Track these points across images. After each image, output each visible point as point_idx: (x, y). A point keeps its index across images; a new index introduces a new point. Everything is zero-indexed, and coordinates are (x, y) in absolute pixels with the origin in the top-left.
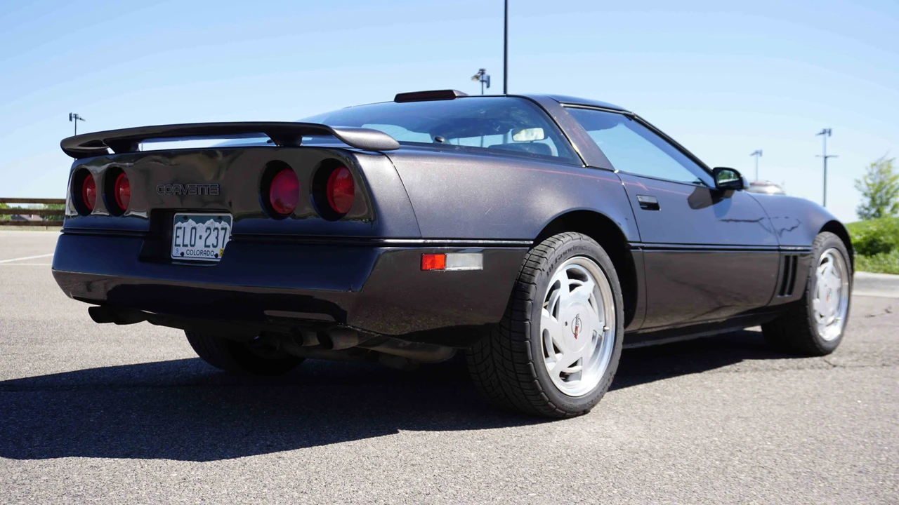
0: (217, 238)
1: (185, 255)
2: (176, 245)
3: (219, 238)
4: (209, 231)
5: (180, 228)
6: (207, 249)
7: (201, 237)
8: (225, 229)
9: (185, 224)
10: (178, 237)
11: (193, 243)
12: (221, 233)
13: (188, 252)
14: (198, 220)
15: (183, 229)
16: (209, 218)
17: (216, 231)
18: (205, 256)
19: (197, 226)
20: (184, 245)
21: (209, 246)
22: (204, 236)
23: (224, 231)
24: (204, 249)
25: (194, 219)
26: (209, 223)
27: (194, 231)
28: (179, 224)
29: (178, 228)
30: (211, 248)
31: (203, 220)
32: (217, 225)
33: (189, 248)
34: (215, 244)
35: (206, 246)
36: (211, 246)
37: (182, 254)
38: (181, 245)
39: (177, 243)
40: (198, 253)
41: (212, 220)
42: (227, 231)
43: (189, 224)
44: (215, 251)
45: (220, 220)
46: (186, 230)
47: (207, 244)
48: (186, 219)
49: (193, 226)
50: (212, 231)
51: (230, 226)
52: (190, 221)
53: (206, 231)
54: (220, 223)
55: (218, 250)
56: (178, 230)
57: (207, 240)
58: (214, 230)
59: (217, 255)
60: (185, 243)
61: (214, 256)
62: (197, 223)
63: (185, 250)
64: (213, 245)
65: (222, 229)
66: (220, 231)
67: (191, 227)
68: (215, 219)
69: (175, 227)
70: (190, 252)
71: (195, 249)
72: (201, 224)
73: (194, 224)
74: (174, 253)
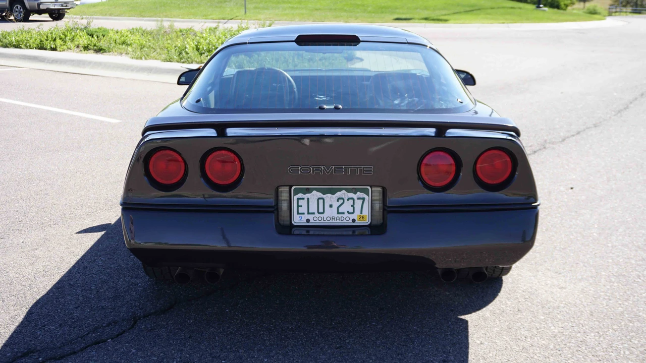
0: (353, 206)
1: (312, 221)
2: (298, 213)
3: (355, 206)
4: (341, 201)
5: (303, 199)
6: (340, 216)
7: (331, 206)
8: (363, 199)
9: (308, 195)
10: (301, 206)
11: (321, 210)
12: (358, 203)
13: (315, 219)
14: (324, 192)
15: (306, 200)
16: (340, 190)
17: (351, 201)
18: (338, 221)
20: (309, 213)
21: (343, 213)
22: (336, 204)
23: (361, 201)
24: (336, 215)
25: (318, 190)
26: (338, 194)
27: (321, 201)
28: (300, 195)
29: (298, 199)
30: (346, 215)
31: (333, 192)
32: (351, 195)
33: (317, 215)
34: (351, 211)
35: (338, 213)
36: (346, 213)
37: (308, 220)
38: (306, 212)
39: (300, 212)
40: (329, 219)
41: (344, 191)
42: (366, 200)
43: (313, 195)
44: (352, 217)
45: (355, 191)
46: (310, 201)
47: (340, 211)
48: (308, 191)
49: (320, 197)
50: (346, 200)
51: (369, 196)
52: (314, 192)
53: (338, 201)
54: (355, 194)
55: (355, 216)
56: (300, 201)
57: (340, 208)
58: (348, 200)
59: (354, 220)
60: (310, 212)
61: (351, 221)
62: (324, 195)
63: (310, 217)
64: (348, 212)
65: (359, 199)
66: (356, 201)
67: (317, 197)
68: (348, 191)
69: (294, 198)
70: (317, 219)
71: (325, 215)
72: (329, 195)
73: (320, 195)
74: (297, 220)
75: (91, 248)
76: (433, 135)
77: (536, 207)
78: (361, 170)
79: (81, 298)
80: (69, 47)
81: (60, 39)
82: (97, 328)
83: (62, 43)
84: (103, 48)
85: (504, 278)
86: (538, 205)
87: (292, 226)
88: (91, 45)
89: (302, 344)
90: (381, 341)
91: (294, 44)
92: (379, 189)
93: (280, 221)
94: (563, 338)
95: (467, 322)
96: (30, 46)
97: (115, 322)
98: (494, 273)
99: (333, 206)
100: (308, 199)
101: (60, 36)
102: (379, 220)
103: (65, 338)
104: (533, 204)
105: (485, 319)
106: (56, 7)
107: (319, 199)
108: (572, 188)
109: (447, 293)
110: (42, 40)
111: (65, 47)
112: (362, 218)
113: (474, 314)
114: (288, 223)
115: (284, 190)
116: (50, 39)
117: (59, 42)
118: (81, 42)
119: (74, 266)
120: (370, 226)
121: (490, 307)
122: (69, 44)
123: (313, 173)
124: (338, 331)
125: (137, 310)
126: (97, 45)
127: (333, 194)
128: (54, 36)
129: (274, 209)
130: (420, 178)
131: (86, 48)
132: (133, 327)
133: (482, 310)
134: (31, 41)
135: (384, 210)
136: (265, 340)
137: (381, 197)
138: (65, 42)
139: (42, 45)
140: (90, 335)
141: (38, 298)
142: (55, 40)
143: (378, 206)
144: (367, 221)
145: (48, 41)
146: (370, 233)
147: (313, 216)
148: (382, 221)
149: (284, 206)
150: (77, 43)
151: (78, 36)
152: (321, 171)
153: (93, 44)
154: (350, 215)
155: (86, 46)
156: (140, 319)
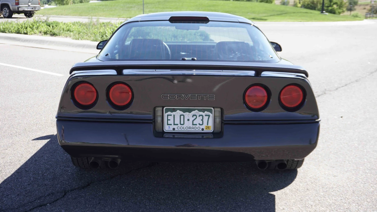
0: (202, 120)
1: (176, 129)
2: (168, 124)
3: (204, 120)
4: (195, 117)
5: (171, 115)
6: (194, 126)
7: (188, 120)
8: (209, 116)
9: (174, 113)
10: (170, 120)
11: (182, 123)
12: (206, 118)
13: (178, 128)
14: (184, 111)
16: (194, 110)
17: (201, 117)
18: (193, 130)
19: (184, 114)
21: (196, 125)
22: (191, 119)
23: (208, 117)
24: (191, 126)
25: (180, 110)
26: (193, 113)
27: (182, 117)
28: (169, 113)
30: (198, 126)
31: (190, 111)
32: (201, 113)
33: (179, 125)
34: (201, 123)
35: (193, 124)
37: (174, 129)
38: (173, 124)
39: (169, 124)
40: (187, 128)
41: (197, 111)
42: (210, 117)
43: (177, 113)
44: (202, 127)
45: (203, 111)
46: (175, 116)
47: (194, 123)
48: (174, 110)
49: (181, 114)
50: (198, 116)
51: (212, 114)
52: (178, 111)
53: (193, 117)
54: (204, 112)
55: (203, 127)
56: (169, 116)
57: (194, 122)
58: (199, 116)
59: (203, 129)
60: (175, 123)
61: (201, 130)
62: (184, 113)
63: (175, 127)
64: (199, 124)
65: (206, 115)
66: (204, 117)
67: (180, 115)
68: (199, 110)
69: (165, 115)
70: (179, 128)
71: (185, 126)
72: (187, 113)
73: (181, 113)
74: (167, 128)
75: (40, 149)
76: (254, 75)
77: (318, 122)
78: (207, 97)
79: (32, 179)
80: (35, 32)
81: (30, 27)
82: (41, 197)
83: (31, 30)
84: (56, 33)
85: (298, 169)
86: (320, 121)
87: (164, 132)
88: (48, 32)
89: (170, 208)
90: (220, 207)
91: (168, 22)
92: (219, 109)
93: (156, 129)
94: (335, 206)
95: (274, 196)
96: (11, 31)
97: (53, 194)
98: (292, 166)
99: (190, 120)
100: (174, 115)
101: (30, 26)
102: (219, 129)
103: (20, 203)
104: (316, 120)
105: (286, 194)
106: (29, 10)
107: (181, 115)
108: (342, 117)
109: (263, 179)
110: (19, 28)
111: (33, 32)
112: (208, 128)
113: (279, 191)
114: (161, 131)
115: (159, 109)
116: (24, 28)
117: (29, 29)
118: (43, 30)
119: (29, 160)
120: (213, 133)
121: (289, 187)
122: (35, 31)
123: (177, 99)
124: (193, 200)
125: (67, 186)
126: (52, 31)
127: (190, 112)
128: (26, 26)
129: (153, 121)
130: (245, 102)
131: (46, 33)
132: (63, 196)
133: (284, 189)
134: (12, 28)
135: (222, 123)
136: (146, 206)
137: (220, 115)
138: (33, 29)
139: (19, 31)
140: (36, 201)
141: (5, 178)
142: (26, 28)
143: (218, 120)
144: (211, 130)
145: (23, 29)
146: (213, 137)
147: (177, 126)
148: (220, 130)
149: (159, 119)
150: (40, 30)
151: (41, 26)
152: (182, 97)
153: (49, 31)
154: (200, 126)
155: (45, 32)
156: (68, 192)
